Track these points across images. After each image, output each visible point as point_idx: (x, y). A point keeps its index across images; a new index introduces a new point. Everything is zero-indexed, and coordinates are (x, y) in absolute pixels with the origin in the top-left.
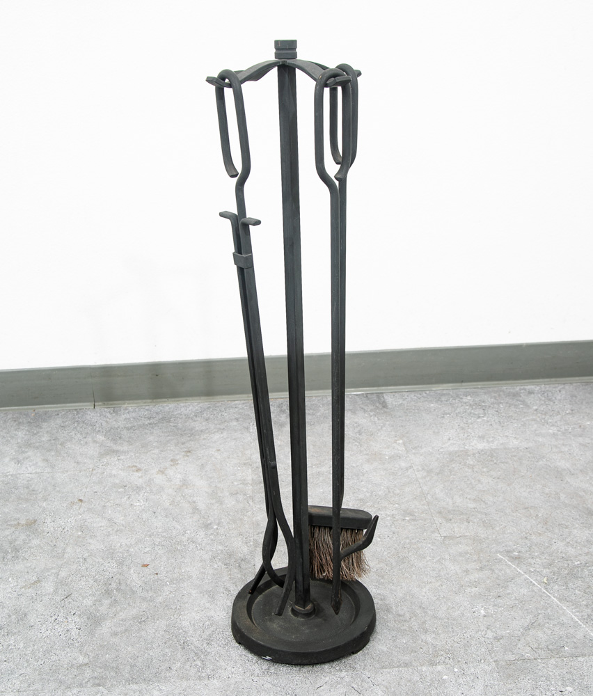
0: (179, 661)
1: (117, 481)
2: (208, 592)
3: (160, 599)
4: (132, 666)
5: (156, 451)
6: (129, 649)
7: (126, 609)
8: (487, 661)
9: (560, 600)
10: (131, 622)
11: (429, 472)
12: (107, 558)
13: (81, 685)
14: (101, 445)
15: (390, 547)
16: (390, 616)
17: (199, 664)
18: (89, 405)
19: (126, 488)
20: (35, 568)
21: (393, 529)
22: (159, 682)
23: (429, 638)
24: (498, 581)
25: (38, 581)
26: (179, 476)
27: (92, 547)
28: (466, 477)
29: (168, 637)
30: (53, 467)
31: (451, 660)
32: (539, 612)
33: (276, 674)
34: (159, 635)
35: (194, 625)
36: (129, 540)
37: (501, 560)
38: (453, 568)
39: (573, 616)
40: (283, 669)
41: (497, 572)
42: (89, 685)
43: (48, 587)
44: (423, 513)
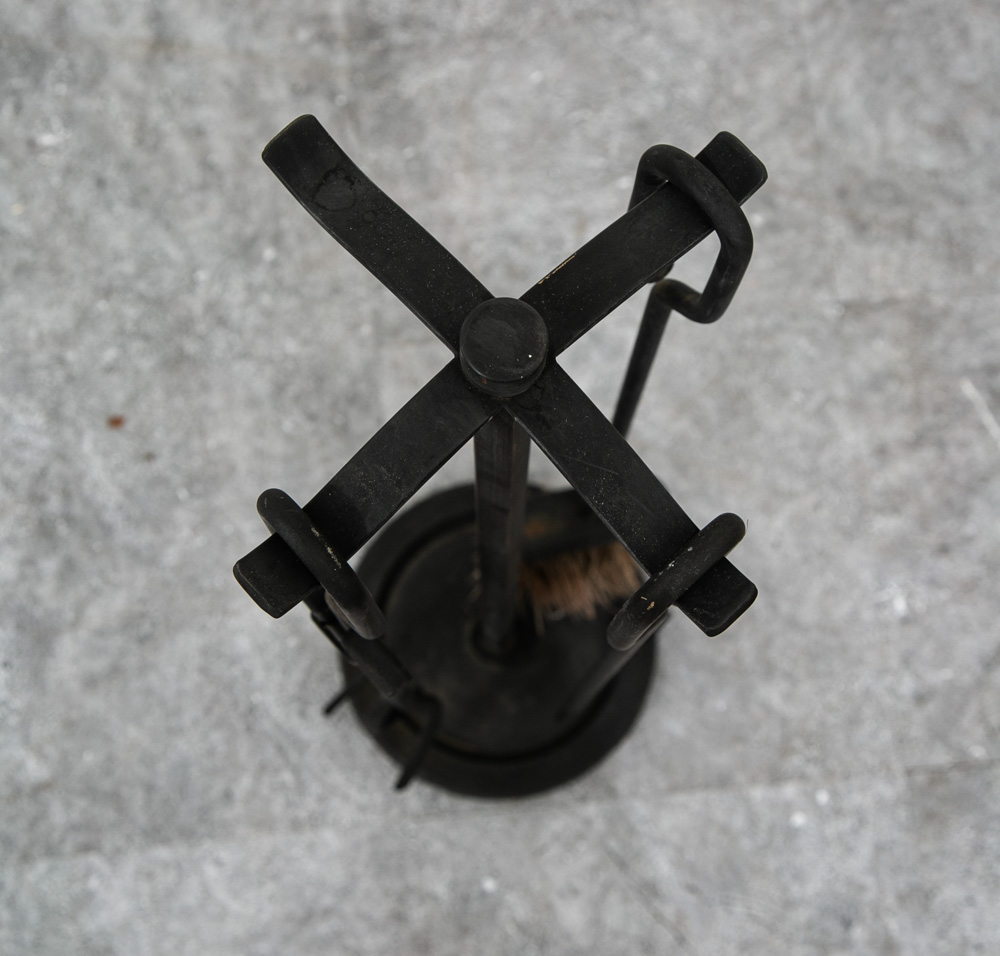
0: (244, 770)
7: (99, 592)
10: (119, 640)
12: (16, 389)
13: (49, 851)
29: (208, 690)
34: (189, 687)
36: (55, 311)
38: (851, 437)
42: (68, 848)
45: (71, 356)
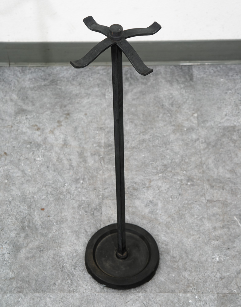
0: (59, 279)
1: (26, 138)
2: (76, 232)
3: (50, 235)
4: (37, 281)
5: (49, 112)
6: (35, 269)
7: (33, 241)
8: (213, 293)
10: (36, 251)
11: (209, 144)
12: (22, 202)
13: (11, 292)
14: (16, 104)
15: (176, 206)
16: (169, 257)
17: (70, 282)
19: (32, 144)
21: (180, 191)
22: (50, 292)
23: (186, 274)
24: (230, 237)
26: (62, 136)
27: (14, 193)
28: (229, 150)
29: (54, 262)
31: (195, 290)
33: (107, 292)
34: (50, 261)
35: (68, 255)
36: (34, 189)
37: (235, 221)
38: (208, 225)
40: (110, 290)
41: (231, 230)
42: (15, 292)
44: (198, 180)
45: (35, 197)
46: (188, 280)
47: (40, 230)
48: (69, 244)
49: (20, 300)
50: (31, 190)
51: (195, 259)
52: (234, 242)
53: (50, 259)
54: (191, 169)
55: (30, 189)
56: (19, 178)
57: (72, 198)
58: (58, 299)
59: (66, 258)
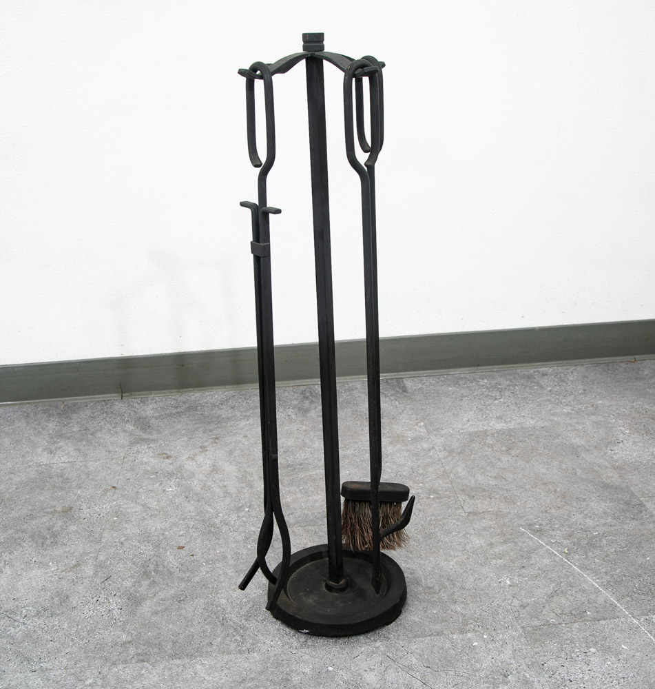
0: (219, 636)
1: (149, 469)
3: (197, 579)
4: (174, 643)
5: (185, 439)
6: (170, 626)
7: (164, 589)
8: (514, 627)
9: (581, 568)
10: (171, 601)
11: (451, 452)
12: (144, 541)
13: (126, 662)
14: (131, 434)
16: (420, 589)
17: (239, 639)
18: (116, 396)
19: (158, 474)
20: (74, 553)
22: (201, 656)
23: (458, 608)
24: (521, 553)
25: (78, 565)
26: (209, 462)
27: (128, 531)
28: (486, 456)
29: (207, 614)
30: (85, 456)
31: (480, 627)
32: (562, 580)
34: (198, 613)
35: (232, 602)
37: (523, 533)
39: (594, 583)
40: (320, 641)
41: (520, 544)
42: (134, 661)
43: (88, 570)
44: (446, 491)
45: (167, 533)
46: (464, 616)
47: (177, 574)
48: (233, 588)
49: (143, 672)
50: (159, 526)
51: (468, 585)
52: (530, 558)
53: (198, 611)
54: (431, 481)
55: (155, 525)
56: (137, 514)
57: (232, 530)
58: (218, 665)
59: (229, 606)
